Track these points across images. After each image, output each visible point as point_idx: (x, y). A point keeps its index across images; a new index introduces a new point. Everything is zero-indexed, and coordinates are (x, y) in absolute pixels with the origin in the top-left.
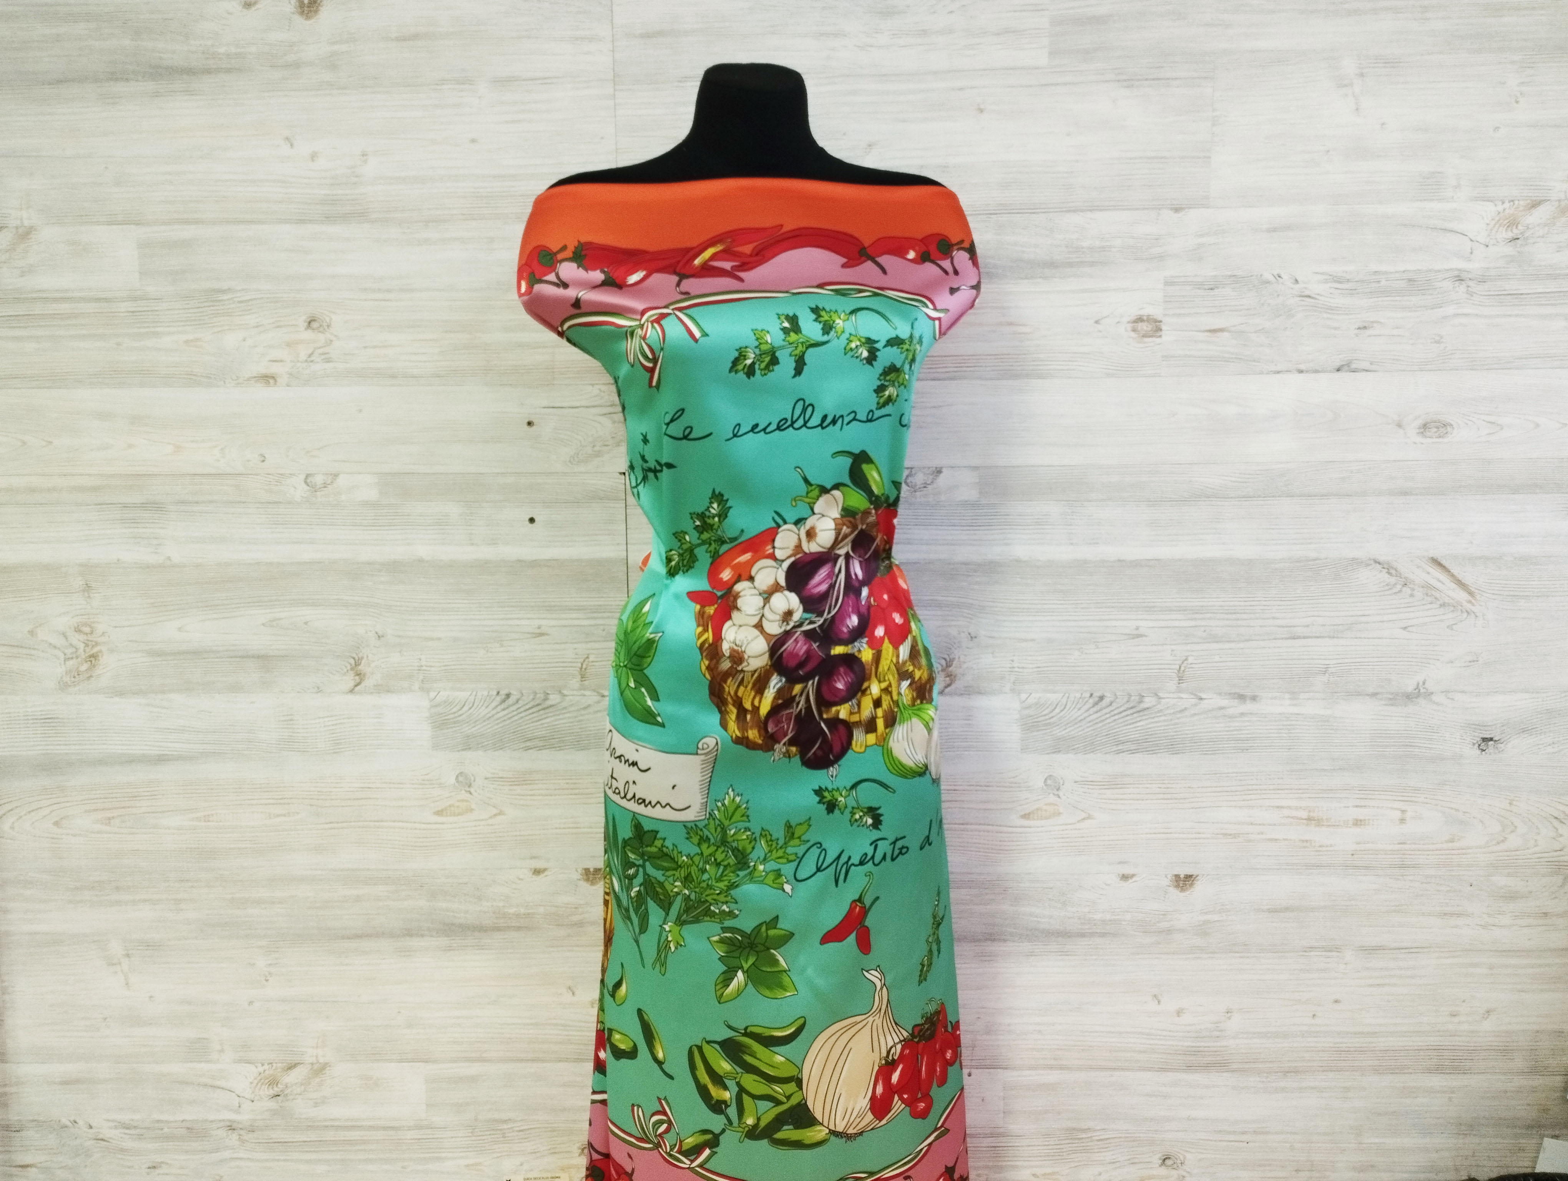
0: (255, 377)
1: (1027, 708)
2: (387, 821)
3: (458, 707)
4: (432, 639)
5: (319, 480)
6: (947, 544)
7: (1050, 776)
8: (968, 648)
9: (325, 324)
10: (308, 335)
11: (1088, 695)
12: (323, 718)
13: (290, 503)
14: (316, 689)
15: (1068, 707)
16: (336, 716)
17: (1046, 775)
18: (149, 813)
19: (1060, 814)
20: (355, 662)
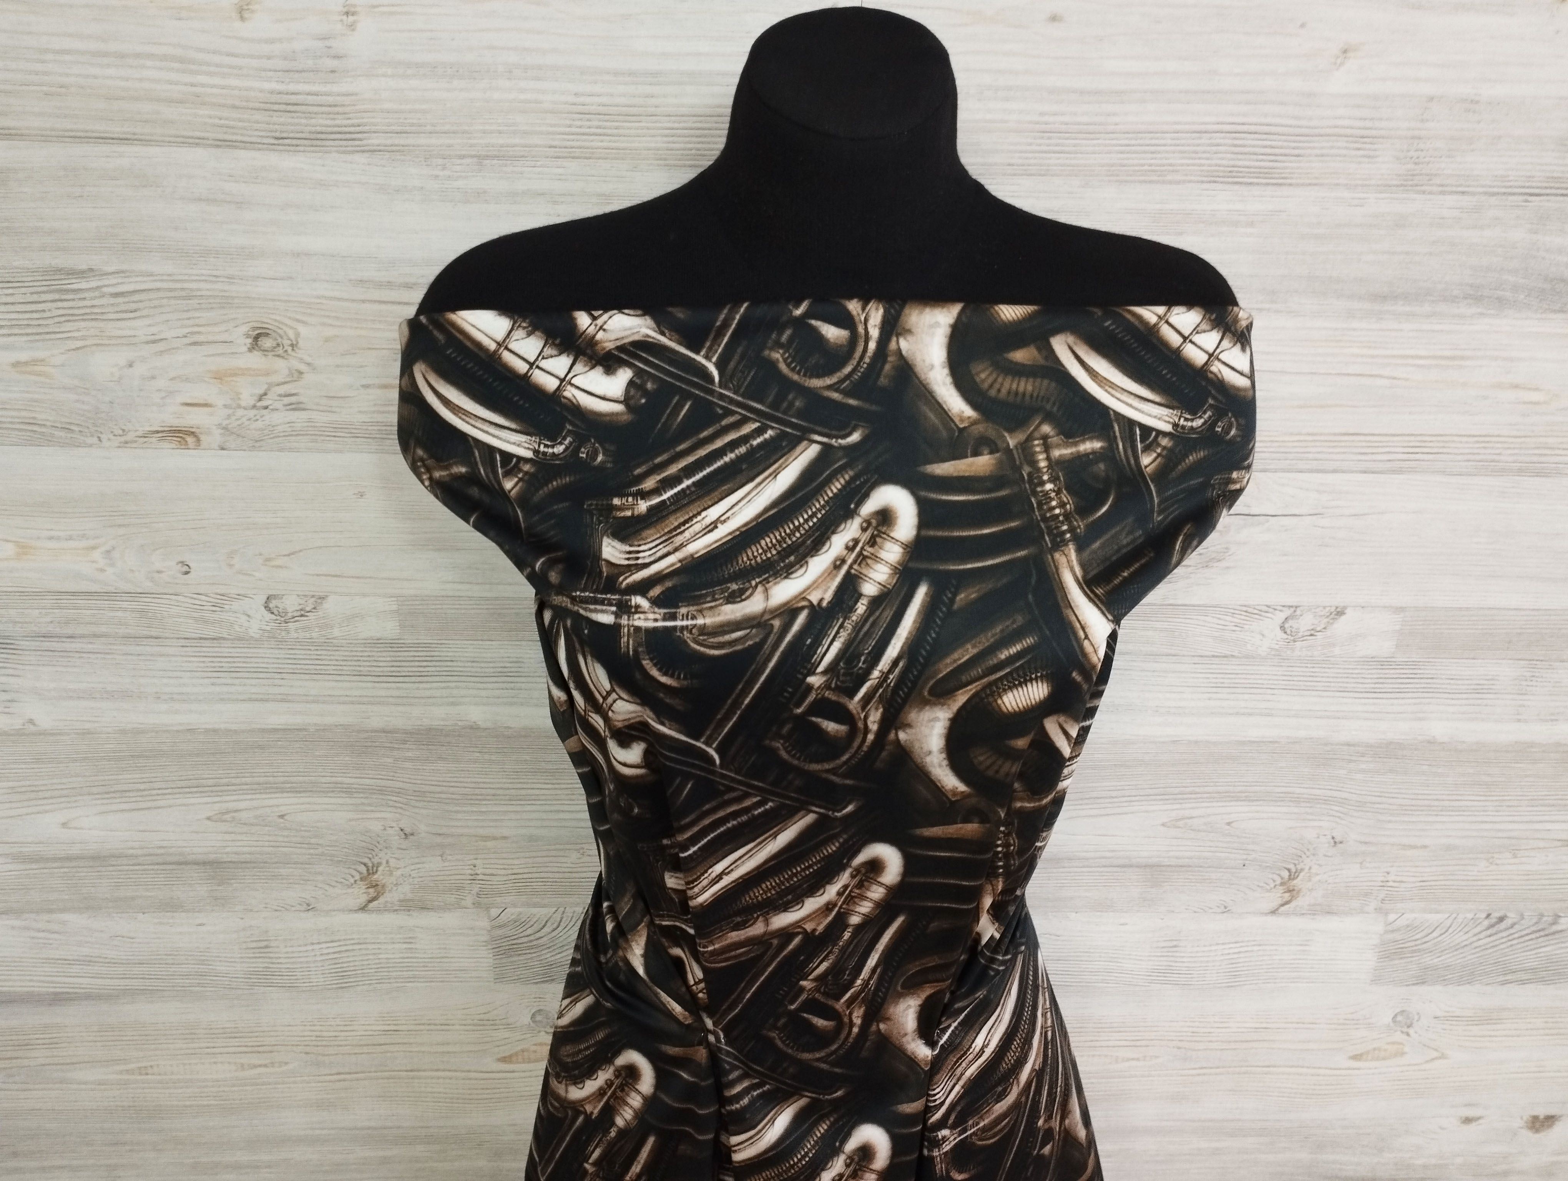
0: (158, 432)
1: (1393, 931)
2: (424, 1071)
3: (536, 927)
4: (495, 838)
5: (291, 604)
6: (1328, 717)
7: (1403, 1011)
8: (1325, 856)
9: (286, 342)
10: (255, 360)
11: (1484, 915)
12: (319, 943)
13: (239, 639)
14: (305, 906)
15: (1451, 930)
16: (339, 941)
17: (1398, 1010)
18: (49, 1064)
19: (1403, 1054)
20: (368, 870)
